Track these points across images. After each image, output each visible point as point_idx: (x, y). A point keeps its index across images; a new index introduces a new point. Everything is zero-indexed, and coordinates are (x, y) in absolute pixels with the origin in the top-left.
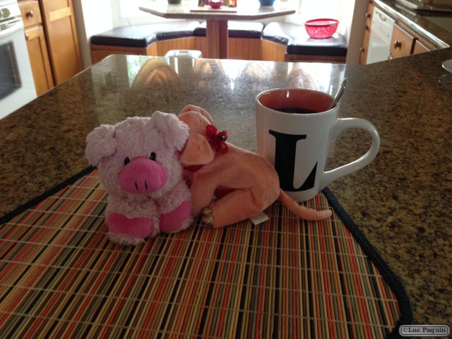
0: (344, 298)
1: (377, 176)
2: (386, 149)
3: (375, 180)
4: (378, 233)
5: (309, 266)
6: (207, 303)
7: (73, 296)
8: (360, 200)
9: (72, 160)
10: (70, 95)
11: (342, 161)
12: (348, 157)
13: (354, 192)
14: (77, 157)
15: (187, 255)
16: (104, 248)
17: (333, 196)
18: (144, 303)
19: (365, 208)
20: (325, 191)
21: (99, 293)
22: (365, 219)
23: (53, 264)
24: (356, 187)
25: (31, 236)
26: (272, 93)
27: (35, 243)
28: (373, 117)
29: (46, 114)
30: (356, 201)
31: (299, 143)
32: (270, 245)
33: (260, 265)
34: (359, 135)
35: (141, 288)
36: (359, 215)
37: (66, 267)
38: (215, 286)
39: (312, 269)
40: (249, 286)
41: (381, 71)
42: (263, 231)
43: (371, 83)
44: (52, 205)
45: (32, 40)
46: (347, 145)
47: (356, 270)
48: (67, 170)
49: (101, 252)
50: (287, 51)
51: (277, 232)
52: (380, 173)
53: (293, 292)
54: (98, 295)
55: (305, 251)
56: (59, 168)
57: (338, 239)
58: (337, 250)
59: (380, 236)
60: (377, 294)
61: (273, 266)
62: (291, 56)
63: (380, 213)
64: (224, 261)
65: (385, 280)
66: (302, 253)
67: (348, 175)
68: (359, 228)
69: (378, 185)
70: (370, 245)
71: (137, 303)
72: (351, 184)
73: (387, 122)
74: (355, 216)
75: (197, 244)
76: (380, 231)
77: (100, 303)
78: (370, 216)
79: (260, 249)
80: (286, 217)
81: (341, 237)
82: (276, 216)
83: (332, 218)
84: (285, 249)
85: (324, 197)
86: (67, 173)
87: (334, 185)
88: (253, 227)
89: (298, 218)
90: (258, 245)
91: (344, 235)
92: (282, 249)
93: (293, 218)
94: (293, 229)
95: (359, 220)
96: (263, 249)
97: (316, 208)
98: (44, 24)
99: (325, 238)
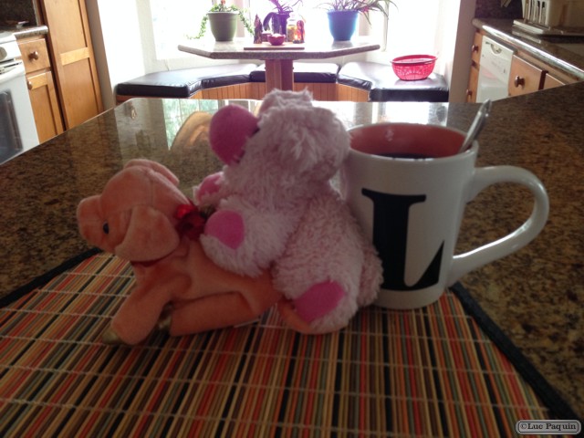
1: (536, 260)
3: (535, 269)
4: (557, 362)
8: (515, 302)
9: (50, 246)
12: (483, 232)
13: (503, 289)
14: (59, 242)
15: (225, 415)
17: (470, 297)
19: (526, 317)
20: (456, 289)
22: (531, 336)
24: (504, 280)
29: (25, 178)
30: (509, 304)
31: (414, 209)
32: (372, 390)
33: (356, 431)
36: (518, 329)
42: (358, 362)
45: (37, 89)
48: (39, 264)
49: (72, 411)
50: (371, 97)
51: (383, 364)
52: (540, 257)
55: (435, 400)
56: (27, 259)
57: (492, 377)
58: (493, 400)
59: (561, 367)
61: (381, 433)
63: (553, 325)
64: (291, 425)
66: (431, 406)
68: (524, 353)
69: (539, 276)
72: (495, 276)
74: (514, 331)
75: (243, 389)
76: (560, 358)
78: (538, 331)
79: (354, 398)
80: (395, 336)
81: (495, 372)
82: (379, 334)
83: (474, 337)
84: (399, 398)
85: (454, 298)
86: (38, 268)
87: (469, 278)
88: (340, 356)
89: (415, 336)
90: (350, 390)
91: (499, 369)
92: (393, 397)
93: (408, 337)
94: (410, 359)
95: (521, 339)
96: (360, 398)
97: (445, 318)
98: (53, 68)
99: (468, 374)
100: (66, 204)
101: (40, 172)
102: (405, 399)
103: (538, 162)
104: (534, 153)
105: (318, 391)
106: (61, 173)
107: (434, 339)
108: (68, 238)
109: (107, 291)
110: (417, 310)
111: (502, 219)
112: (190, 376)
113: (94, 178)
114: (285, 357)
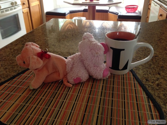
0: (138, 112)
1: (152, 65)
2: (156, 55)
3: (152, 67)
4: (152, 88)
5: (124, 99)
6: (85, 112)
7: (36, 107)
8: (145, 74)
10: (38, 33)
11: (138, 59)
12: (141, 58)
15: (78, 93)
16: (48, 89)
17: (135, 73)
18: (61, 111)
19: (147, 78)
20: (132, 71)
21: (45, 106)
22: (147, 82)
23: (29, 95)
24: (144, 69)
25: (22, 84)
26: (112, 33)
27: (23, 87)
28: (151, 43)
29: (29, 40)
30: (143, 75)
31: (122, 52)
32: (110, 91)
33: (105, 98)
34: (145, 49)
35: (61, 105)
36: (145, 80)
37: (34, 96)
38: (88, 105)
39: (126, 101)
40: (101, 106)
41: (154, 25)
42: (107, 85)
43: (150, 29)
44: (29, 73)
45: (25, 13)
46: (141, 53)
47: (143, 102)
49: (47, 91)
50: (118, 17)
51: (112, 86)
52: (154, 64)
53: (118, 109)
54: (45, 107)
55: (123, 93)
57: (136, 90)
58: (136, 94)
59: (153, 89)
60: (151, 111)
61: (111, 99)
62: (120, 19)
63: (153, 80)
64: (92, 96)
65: (154, 106)
66: (122, 94)
67: (141, 65)
68: (145, 85)
69: (152, 69)
70: (149, 92)
71: (59, 110)
72: (142, 68)
73: (156, 44)
74: (143, 81)
75: (82, 89)
76: (153, 87)
77: (46, 110)
78: (149, 81)
80: (116, 80)
82: (112, 80)
83: (134, 81)
85: (131, 73)
87: (135, 69)
88: (103, 84)
89: (121, 81)
90: (105, 90)
91: (138, 88)
92: (114, 92)
93: (119, 81)
94: (119, 85)
95: (145, 82)
96: (107, 92)
97: (128, 77)
98: (29, 7)
99: (131, 89)
101: (32, 38)
102: (116, 93)
103: (159, 40)
104: (158, 38)
105: (98, 90)
106: (37, 39)
107: (125, 81)
110: (122, 75)
114: (91, 83)
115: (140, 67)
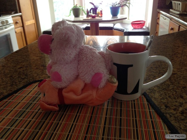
1: (171, 86)
2: (174, 72)
3: (171, 88)
4: (175, 117)
5: (138, 138)
8: (163, 99)
9: (19, 81)
11: (152, 79)
12: (155, 77)
13: (160, 94)
14: (22, 80)
15: (70, 132)
16: (25, 128)
17: (149, 97)
19: (166, 103)
20: (144, 94)
22: (167, 109)
24: (160, 92)
30: (161, 99)
31: (129, 69)
32: (116, 125)
33: (110, 137)
34: (159, 66)
36: (163, 107)
42: (112, 117)
45: (18, 33)
46: (154, 71)
48: (15, 87)
50: (124, 34)
51: (119, 117)
52: (172, 84)
55: (135, 128)
56: (12, 85)
58: (153, 128)
59: (176, 119)
61: (117, 138)
63: (175, 106)
64: (90, 135)
66: (134, 130)
67: (156, 86)
68: (165, 114)
69: (172, 90)
72: (158, 90)
74: (162, 108)
78: (170, 108)
79: (110, 127)
80: (124, 109)
81: (155, 120)
82: (119, 108)
83: (149, 109)
84: (124, 127)
85: (144, 97)
86: (15, 88)
87: (149, 91)
88: (106, 115)
89: (131, 109)
90: (109, 125)
91: (156, 119)
92: (122, 127)
93: (128, 109)
94: (128, 116)
95: (164, 110)
96: (112, 127)
97: (140, 103)
98: (23, 26)
99: (146, 121)
100: (24, 68)
101: (17, 58)
102: (126, 128)
103: (174, 55)
104: (173, 52)
105: (99, 125)
106: (23, 59)
107: (136, 110)
108: (24, 79)
109: (36, 95)
110: (132, 101)
111: (161, 73)
112: (60, 121)
113: (33, 60)
114: (89, 115)
115: (155, 88)
